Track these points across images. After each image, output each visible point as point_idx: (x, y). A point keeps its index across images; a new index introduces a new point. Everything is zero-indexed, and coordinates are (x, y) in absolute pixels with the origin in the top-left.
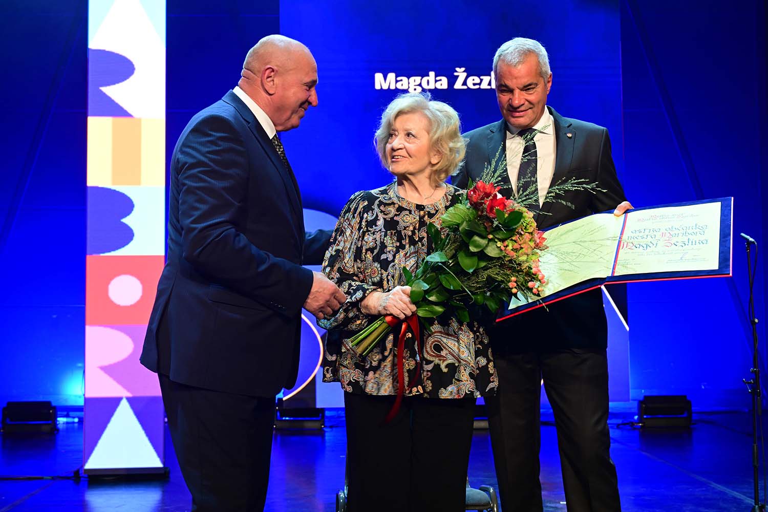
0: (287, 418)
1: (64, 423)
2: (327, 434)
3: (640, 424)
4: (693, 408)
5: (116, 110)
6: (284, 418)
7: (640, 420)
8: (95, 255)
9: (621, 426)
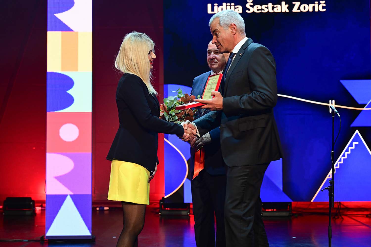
0: (168, 209)
1: (39, 210)
2: (191, 218)
5: (64, 28)
6: (166, 209)
8: (52, 112)
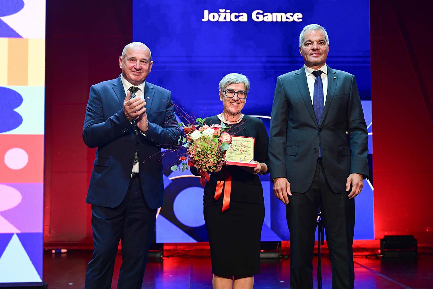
2: (164, 261)
3: (382, 255)
4: (418, 245)
7: (381, 253)
9: (369, 257)
